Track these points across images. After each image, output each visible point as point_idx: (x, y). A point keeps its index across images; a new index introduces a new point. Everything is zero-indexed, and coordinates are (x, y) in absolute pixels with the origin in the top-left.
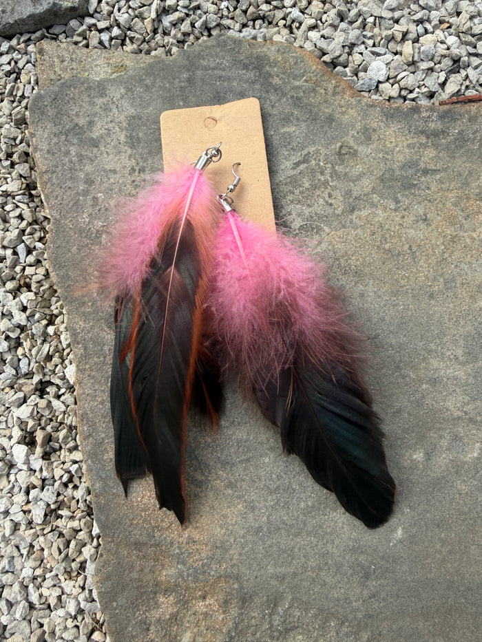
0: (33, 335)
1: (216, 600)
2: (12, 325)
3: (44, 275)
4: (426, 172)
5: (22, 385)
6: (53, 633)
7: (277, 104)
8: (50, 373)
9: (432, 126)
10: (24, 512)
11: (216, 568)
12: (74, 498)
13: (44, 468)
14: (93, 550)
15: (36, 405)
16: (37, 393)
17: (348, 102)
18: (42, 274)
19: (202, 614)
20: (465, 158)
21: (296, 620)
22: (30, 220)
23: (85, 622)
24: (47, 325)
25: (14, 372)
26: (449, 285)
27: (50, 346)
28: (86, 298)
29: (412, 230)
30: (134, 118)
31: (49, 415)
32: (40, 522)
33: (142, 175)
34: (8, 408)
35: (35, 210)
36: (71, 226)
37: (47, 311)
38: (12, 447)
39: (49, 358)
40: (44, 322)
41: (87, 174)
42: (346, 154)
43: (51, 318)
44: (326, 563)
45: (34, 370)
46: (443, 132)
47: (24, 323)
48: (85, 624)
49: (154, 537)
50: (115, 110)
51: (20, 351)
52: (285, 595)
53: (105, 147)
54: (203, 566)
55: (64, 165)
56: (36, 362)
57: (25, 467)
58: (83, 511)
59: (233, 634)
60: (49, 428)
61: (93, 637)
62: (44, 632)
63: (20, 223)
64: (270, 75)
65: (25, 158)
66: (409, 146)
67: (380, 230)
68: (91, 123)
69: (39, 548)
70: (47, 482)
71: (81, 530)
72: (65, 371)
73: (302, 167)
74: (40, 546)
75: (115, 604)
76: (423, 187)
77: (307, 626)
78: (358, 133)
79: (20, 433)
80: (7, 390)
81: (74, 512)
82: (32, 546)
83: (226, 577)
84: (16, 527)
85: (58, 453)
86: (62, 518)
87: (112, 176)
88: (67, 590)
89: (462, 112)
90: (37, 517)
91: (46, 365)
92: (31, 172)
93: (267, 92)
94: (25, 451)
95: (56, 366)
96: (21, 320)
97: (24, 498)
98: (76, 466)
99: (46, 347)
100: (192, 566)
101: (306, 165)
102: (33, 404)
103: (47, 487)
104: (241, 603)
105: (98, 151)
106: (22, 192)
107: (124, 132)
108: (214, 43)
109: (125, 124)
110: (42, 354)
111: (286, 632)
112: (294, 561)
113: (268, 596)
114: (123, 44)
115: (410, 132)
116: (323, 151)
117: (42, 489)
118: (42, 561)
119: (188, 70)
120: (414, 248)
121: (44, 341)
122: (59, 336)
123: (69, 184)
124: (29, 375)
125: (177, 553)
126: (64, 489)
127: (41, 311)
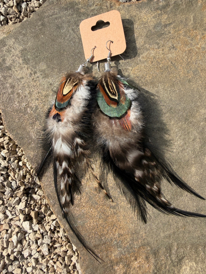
0: (13, 169)
1: (142, 259)
2: (2, 168)
3: (8, 140)
4: (166, 26)
5: (16, 194)
9: (161, 4)
10: (38, 252)
11: (136, 243)
12: (59, 237)
13: (40, 228)
14: (76, 258)
16: (25, 195)
17: (118, 8)
18: (8, 139)
19: (138, 267)
20: (181, 14)
21: (182, 253)
24: (18, 162)
25: (10, 189)
26: (195, 73)
27: (23, 171)
28: (30, 141)
29: (170, 54)
30: (23, 50)
31: (34, 203)
32: (47, 254)
33: (36, 75)
34: (14, 207)
36: (11, 110)
37: (16, 156)
38: (22, 224)
39: (24, 177)
40: (16, 161)
41: (10, 84)
43: (19, 158)
44: (187, 222)
45: (19, 185)
46: (167, 5)
47: (6, 165)
49: (102, 240)
50: (13, 50)
51: (10, 179)
52: (173, 244)
53: (14, 68)
54: (130, 245)
56: (19, 181)
57: (31, 231)
58: (65, 241)
59: (156, 271)
60: (36, 209)
64: (79, 9)
66: (154, 17)
67: (154, 59)
68: (4, 60)
69: (51, 266)
70: (44, 234)
71: (68, 250)
74: (51, 265)
76: (167, 33)
77: (189, 254)
79: (23, 216)
80: (10, 199)
81: (61, 244)
82: (48, 267)
83: (143, 246)
84: (37, 260)
85: (44, 219)
86: (57, 249)
87: (22, 80)
90: (45, 252)
91: (24, 181)
93: (80, 17)
94: (29, 223)
95: (29, 179)
96: (5, 164)
97: (36, 246)
98: (55, 222)
99: (21, 172)
100: (125, 247)
102: (25, 200)
103: (45, 236)
104: (154, 256)
105: (12, 71)
107: (21, 59)
108: (48, 4)
109: (20, 55)
110: (20, 176)
111: (180, 261)
112: (172, 227)
113: (165, 248)
114: (7, 23)
115: (152, 11)
117: (43, 238)
118: (55, 271)
119: (40, 20)
120: (174, 62)
121: (19, 170)
122: (26, 165)
123: (4, 91)
124: (18, 188)
125: (116, 243)
126: (53, 235)
127: (13, 156)
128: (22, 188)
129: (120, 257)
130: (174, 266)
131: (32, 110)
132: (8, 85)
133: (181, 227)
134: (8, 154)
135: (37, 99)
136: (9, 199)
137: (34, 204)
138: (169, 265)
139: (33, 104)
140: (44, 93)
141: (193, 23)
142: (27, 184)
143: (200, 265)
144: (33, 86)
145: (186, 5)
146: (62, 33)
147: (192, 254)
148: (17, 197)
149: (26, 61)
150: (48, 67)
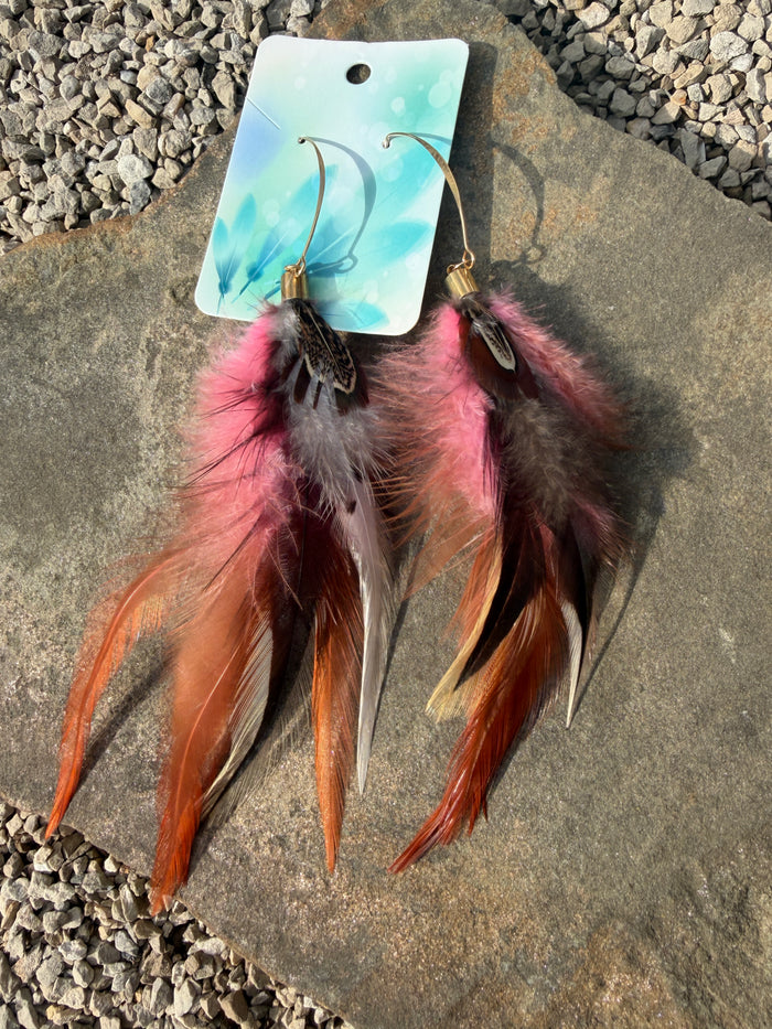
128: (155, 942)
129: (547, 1005)
130: (732, 938)
131: (42, 690)
133: (680, 797)
134: (56, 857)
135: (42, 647)
136: (134, 1001)
137: (218, 974)
139: (36, 671)
140: (53, 616)
142: (163, 919)
144: (9, 612)
146: (12, 408)
147: (764, 868)
148: (153, 979)
150: (23, 530)
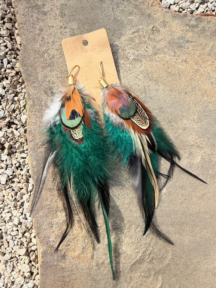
0: (8, 100)
3: (15, 74)
4: (188, 42)
6: (6, 233)
7: (127, 6)
8: (14, 118)
9: (192, 23)
12: (20, 174)
13: (8, 160)
14: (28, 197)
15: (6, 131)
16: (7, 126)
17: (157, 9)
18: (14, 73)
20: (204, 38)
22: (11, 48)
23: (22, 228)
24: (14, 97)
26: (193, 89)
27: (15, 106)
28: (36, 80)
29: (180, 65)
30: (63, 5)
31: (12, 137)
32: (4, 184)
33: (65, 30)
35: (13, 45)
36: (31, 48)
37: (15, 90)
39: (14, 111)
40: (13, 95)
41: (40, 27)
42: (155, 30)
43: (17, 93)
45: (7, 116)
46: (196, 26)
47: (3, 94)
48: (22, 229)
51: (1, 107)
53: (50, 15)
55: (30, 21)
56: (8, 112)
58: (24, 180)
60: (11, 143)
61: (24, 235)
62: (2, 232)
63: (6, 49)
65: (10, 21)
66: (181, 30)
67: (167, 63)
68: (44, 5)
69: (3, 195)
70: (8, 166)
71: (23, 188)
72: (21, 117)
73: (136, 34)
74: (3, 194)
75: (38, 215)
76: (186, 48)
78: (161, 23)
81: (20, 180)
85: (15, 154)
86: (14, 183)
87: (51, 28)
88: (14, 214)
89: (204, 19)
90: (3, 181)
91: (12, 114)
92: (12, 28)
95: (17, 115)
96: (2, 92)
98: (23, 160)
99: (13, 106)
101: (137, 33)
102: (5, 131)
103: (8, 168)
105: (46, 17)
106: (7, 35)
107: (59, 10)
110: (11, 108)
115: (182, 24)
116: (145, 28)
117: (6, 169)
118: (3, 201)
120: (180, 73)
121: (12, 103)
122: (20, 102)
123: (32, 30)
124: (4, 118)
126: (16, 170)
127: (12, 89)
132: (38, 27)
138: (103, 230)
141: (210, 50)
143: (127, 240)
145: (211, 33)
149: (62, 15)
